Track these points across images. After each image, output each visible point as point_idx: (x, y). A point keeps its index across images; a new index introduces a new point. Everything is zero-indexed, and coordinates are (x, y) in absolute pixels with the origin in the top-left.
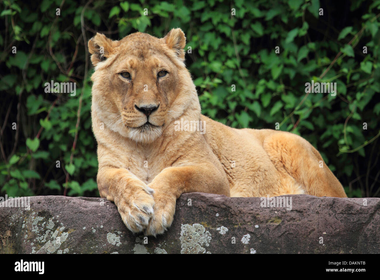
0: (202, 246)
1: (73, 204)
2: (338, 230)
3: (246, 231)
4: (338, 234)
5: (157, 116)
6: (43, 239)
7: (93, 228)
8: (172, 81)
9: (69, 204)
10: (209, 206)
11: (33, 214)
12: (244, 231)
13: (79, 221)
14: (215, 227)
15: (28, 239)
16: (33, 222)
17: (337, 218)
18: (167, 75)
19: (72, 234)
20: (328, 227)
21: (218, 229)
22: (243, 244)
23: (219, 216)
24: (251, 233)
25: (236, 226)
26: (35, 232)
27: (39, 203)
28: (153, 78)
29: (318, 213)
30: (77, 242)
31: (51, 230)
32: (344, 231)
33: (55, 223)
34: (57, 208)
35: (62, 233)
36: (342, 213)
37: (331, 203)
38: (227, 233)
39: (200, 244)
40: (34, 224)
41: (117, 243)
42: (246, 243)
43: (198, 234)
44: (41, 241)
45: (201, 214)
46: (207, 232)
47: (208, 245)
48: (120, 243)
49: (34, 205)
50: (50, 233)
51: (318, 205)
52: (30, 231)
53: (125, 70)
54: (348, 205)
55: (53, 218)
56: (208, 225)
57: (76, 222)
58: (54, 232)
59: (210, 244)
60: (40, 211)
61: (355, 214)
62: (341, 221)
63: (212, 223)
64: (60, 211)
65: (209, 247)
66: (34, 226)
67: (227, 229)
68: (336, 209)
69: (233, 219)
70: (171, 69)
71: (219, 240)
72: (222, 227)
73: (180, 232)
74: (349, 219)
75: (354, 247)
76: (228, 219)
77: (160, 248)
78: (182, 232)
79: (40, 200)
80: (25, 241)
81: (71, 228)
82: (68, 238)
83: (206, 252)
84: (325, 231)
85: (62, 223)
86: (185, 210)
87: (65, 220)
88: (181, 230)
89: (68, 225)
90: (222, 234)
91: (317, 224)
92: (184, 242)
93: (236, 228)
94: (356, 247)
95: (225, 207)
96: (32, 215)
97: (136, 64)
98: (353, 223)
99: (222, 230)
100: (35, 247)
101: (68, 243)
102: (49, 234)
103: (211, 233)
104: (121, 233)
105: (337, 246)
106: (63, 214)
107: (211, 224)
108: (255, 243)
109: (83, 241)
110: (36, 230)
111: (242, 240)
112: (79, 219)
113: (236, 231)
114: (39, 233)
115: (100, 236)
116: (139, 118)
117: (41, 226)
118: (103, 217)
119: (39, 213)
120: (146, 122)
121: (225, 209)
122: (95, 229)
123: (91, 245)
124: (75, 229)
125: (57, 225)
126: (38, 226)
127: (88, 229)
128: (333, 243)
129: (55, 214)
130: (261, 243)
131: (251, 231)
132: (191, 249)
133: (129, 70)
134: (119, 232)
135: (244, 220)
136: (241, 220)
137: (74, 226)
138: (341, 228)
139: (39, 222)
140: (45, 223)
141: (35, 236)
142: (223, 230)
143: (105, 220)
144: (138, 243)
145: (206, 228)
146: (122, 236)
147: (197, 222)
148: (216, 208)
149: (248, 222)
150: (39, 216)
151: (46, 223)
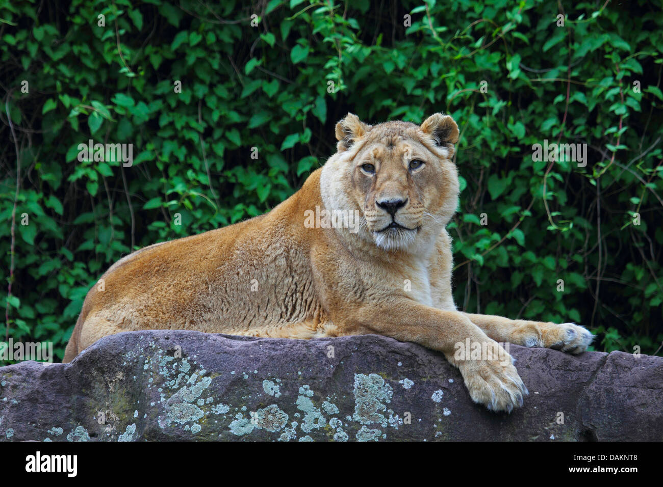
0: (381, 403)
1: (213, 342)
2: (553, 390)
3: (437, 387)
4: (553, 395)
5: (404, 214)
6: (174, 385)
7: (244, 373)
8: (431, 173)
9: (208, 341)
10: (389, 352)
11: (160, 352)
12: (435, 385)
13: (225, 364)
14: (396, 379)
15: (155, 384)
16: (160, 362)
17: (551, 375)
18: (423, 166)
19: (216, 379)
20: (541, 385)
21: (401, 382)
22: (434, 402)
23: (402, 366)
24: (443, 389)
25: (424, 380)
26: (163, 375)
27: (167, 339)
28: (403, 168)
29: (528, 367)
30: (224, 390)
31: (186, 374)
32: (560, 391)
33: (191, 365)
34: (192, 346)
35: (203, 377)
36: (558, 369)
37: (544, 355)
38: (413, 388)
39: (379, 400)
40: (161, 364)
41: (275, 393)
42: (437, 401)
43: (376, 387)
44: (172, 386)
45: (379, 362)
46: (387, 385)
47: (389, 401)
48: (279, 394)
49: (161, 340)
50: (184, 376)
51: (528, 357)
52: (157, 374)
53: (367, 161)
54: (564, 359)
55: (189, 358)
56: (387, 377)
57: (221, 365)
58: (190, 377)
59: (391, 399)
60: (170, 349)
61: (573, 371)
62: (557, 378)
63: (393, 374)
64: (197, 350)
65: (391, 404)
66: (162, 367)
67: (412, 383)
68: (551, 364)
69: (420, 370)
70: (428, 158)
71: (403, 396)
72: (406, 379)
73: (353, 384)
74: (566, 377)
75: (572, 412)
76: (413, 370)
77: (330, 402)
78: (356, 384)
79: (168, 335)
80: (149, 386)
81: (215, 372)
82: (211, 384)
83: (387, 409)
84: (537, 390)
85: (201, 366)
86: (359, 356)
87: (205, 362)
88: (354, 381)
89: (210, 368)
90: (407, 388)
91: (528, 380)
92: (358, 396)
93: (424, 382)
94: (575, 412)
95: (410, 354)
96: (158, 354)
97: (381, 154)
98: (572, 381)
99: (406, 384)
100: (164, 395)
101: (211, 390)
102: (182, 379)
103: (392, 386)
104: (280, 381)
105: (552, 410)
106: (201, 353)
107: (391, 375)
108: (450, 402)
109: (232, 388)
110: (164, 372)
111: (432, 398)
112: (224, 361)
113: (424, 385)
114: (169, 377)
115: (254, 384)
116: (382, 217)
117: (171, 368)
118: (257, 360)
119: (168, 351)
120: (391, 222)
121: (410, 357)
122: (247, 374)
123: (243, 394)
124: (220, 374)
125: (194, 368)
126: (167, 368)
127: (238, 374)
128: (547, 406)
129: (191, 353)
130: (457, 402)
131: (444, 386)
132: (369, 405)
133: (371, 161)
134: (278, 380)
135: (435, 373)
136: (431, 372)
137: (219, 370)
138: (557, 388)
139: (168, 363)
140: (176, 364)
141: (163, 380)
142: (408, 383)
143: (260, 364)
144: (302, 394)
145: (385, 380)
146: (281, 384)
147: (373, 372)
148: (399, 356)
149: (440, 375)
150: (167, 355)
151: (178, 365)
